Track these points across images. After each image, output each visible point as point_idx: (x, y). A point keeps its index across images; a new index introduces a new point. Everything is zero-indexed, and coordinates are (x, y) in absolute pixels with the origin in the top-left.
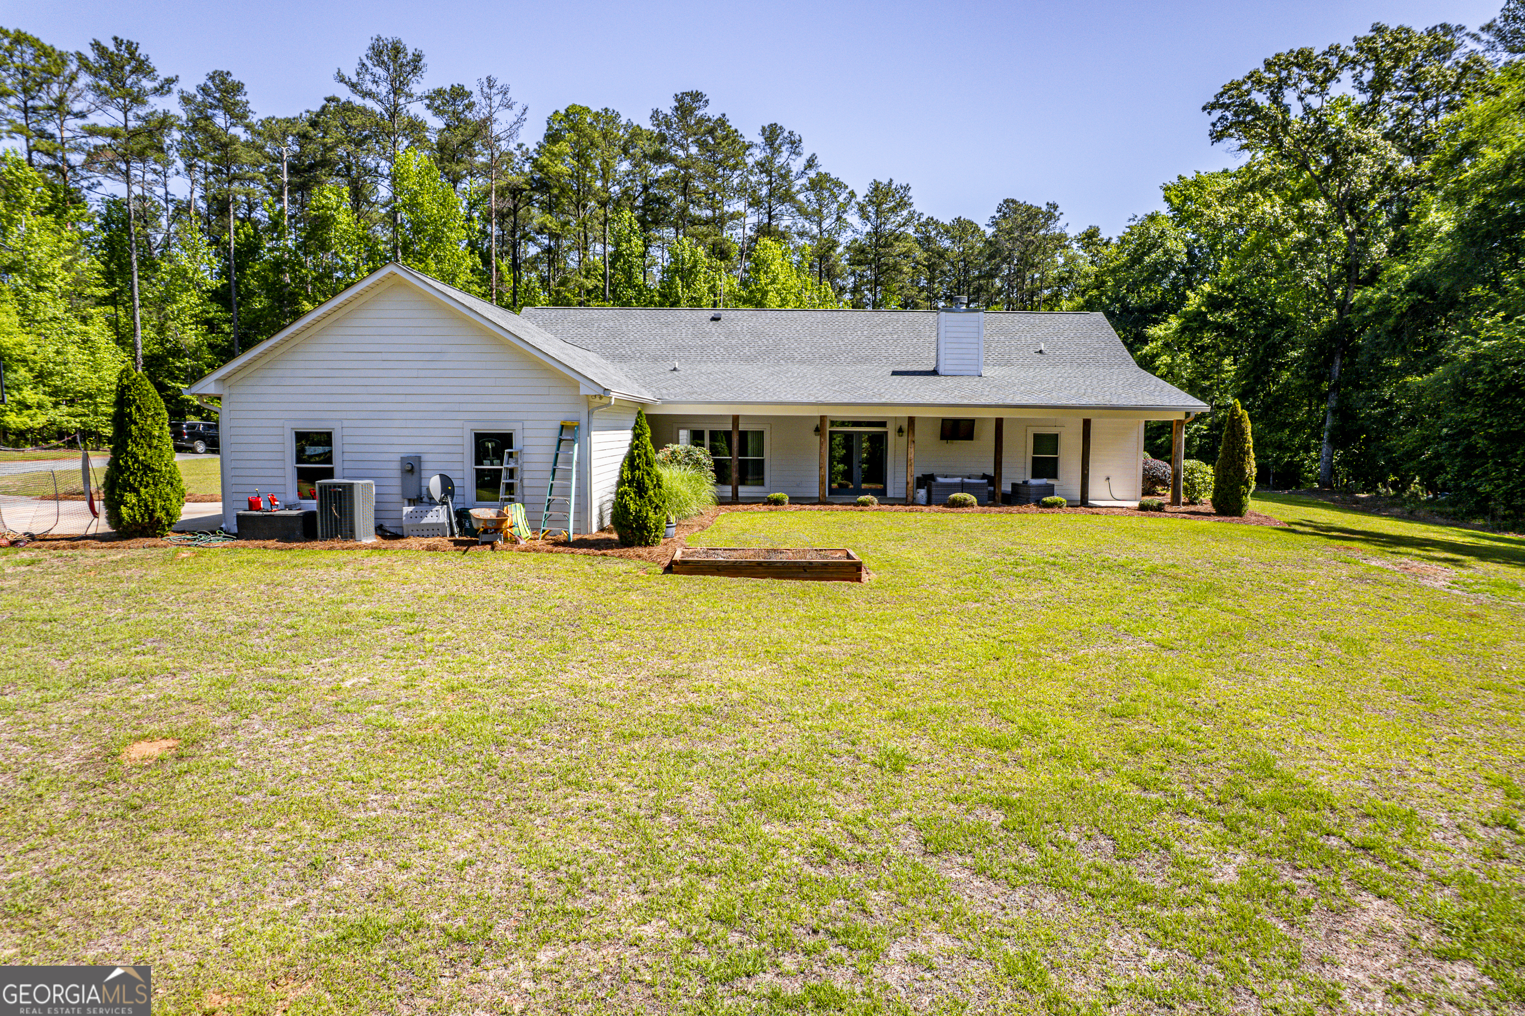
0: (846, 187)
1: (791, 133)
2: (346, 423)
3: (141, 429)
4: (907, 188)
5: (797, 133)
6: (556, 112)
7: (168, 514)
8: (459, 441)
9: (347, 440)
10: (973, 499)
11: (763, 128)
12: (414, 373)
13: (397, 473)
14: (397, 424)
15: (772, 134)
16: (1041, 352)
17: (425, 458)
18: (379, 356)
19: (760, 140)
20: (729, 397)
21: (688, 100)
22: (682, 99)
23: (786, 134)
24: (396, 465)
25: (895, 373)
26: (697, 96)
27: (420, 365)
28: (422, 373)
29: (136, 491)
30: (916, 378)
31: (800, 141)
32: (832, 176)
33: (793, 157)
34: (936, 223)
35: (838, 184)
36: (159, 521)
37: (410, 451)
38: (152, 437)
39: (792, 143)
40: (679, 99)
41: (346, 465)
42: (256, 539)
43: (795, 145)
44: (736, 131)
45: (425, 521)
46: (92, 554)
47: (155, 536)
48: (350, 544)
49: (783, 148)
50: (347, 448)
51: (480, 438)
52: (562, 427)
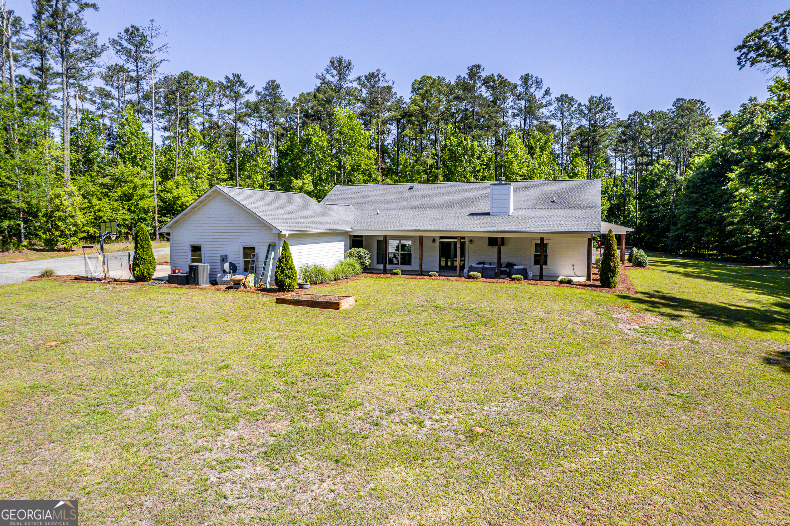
0: (577, 101)
1: (536, 78)
2: (205, 243)
3: (141, 245)
4: (609, 99)
5: (539, 77)
6: (416, 80)
7: (149, 274)
8: (238, 250)
9: (206, 249)
10: (479, 274)
11: (522, 76)
12: (224, 225)
13: (219, 261)
14: (220, 243)
15: (526, 79)
16: (554, 202)
17: (228, 256)
18: (214, 219)
19: (520, 83)
20: (380, 227)
21: (474, 69)
22: (472, 69)
23: (534, 78)
24: (219, 258)
25: (472, 214)
26: (478, 67)
27: (227, 222)
28: (227, 225)
29: (139, 266)
30: (478, 217)
31: (542, 81)
32: (569, 96)
33: (538, 89)
34: (640, 114)
35: (573, 100)
36: (146, 276)
37: (223, 253)
38: (144, 247)
39: (537, 82)
40: (471, 69)
41: (206, 258)
42: (174, 283)
43: (538, 83)
44: (506, 80)
45: (224, 279)
46: (127, 287)
47: (145, 281)
48: (197, 286)
49: (533, 86)
50: (206, 252)
51: (245, 248)
52: (270, 245)
